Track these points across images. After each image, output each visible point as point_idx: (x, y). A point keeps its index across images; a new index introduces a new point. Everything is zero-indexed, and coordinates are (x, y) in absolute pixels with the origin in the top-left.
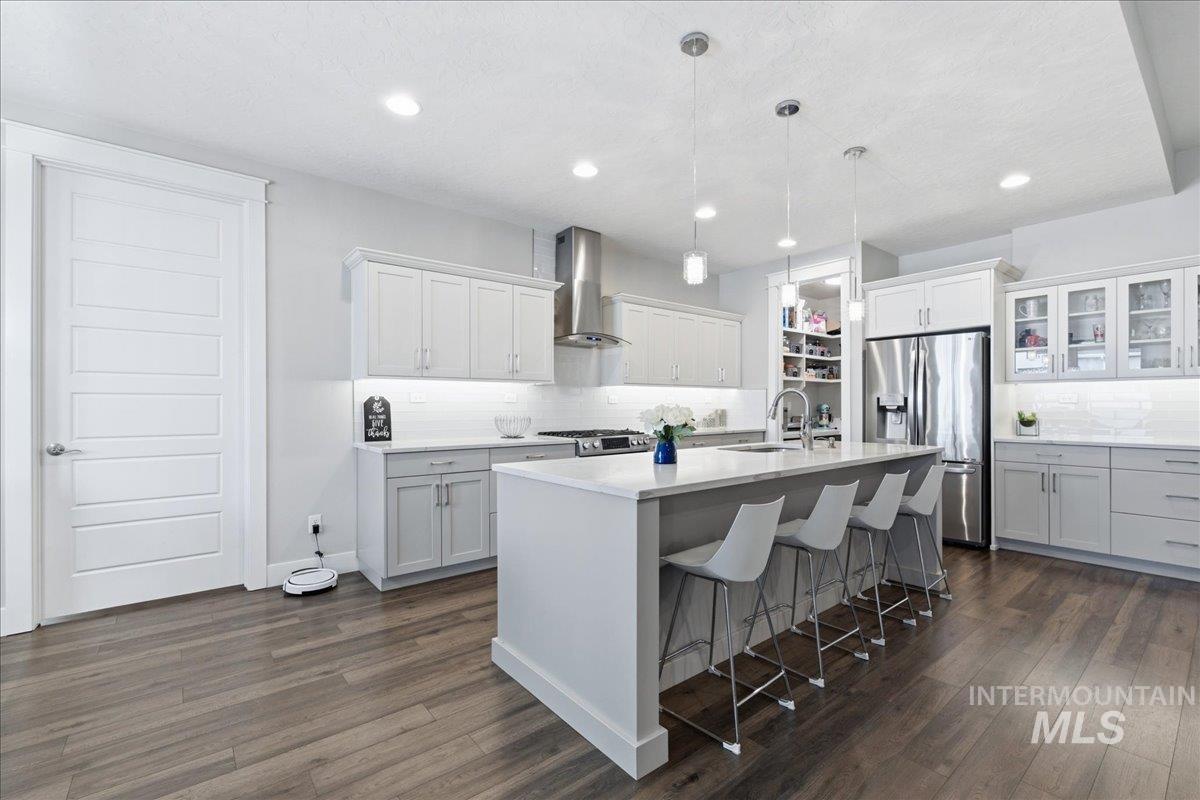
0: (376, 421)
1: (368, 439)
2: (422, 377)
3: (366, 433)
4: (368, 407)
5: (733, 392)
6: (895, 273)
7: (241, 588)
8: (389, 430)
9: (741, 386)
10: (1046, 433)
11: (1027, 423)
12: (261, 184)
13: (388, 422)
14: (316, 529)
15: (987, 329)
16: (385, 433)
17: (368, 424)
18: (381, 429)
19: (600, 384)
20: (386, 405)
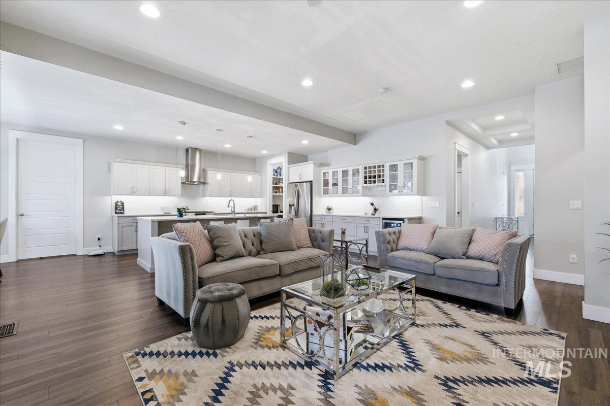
0: (119, 208)
1: (116, 213)
2: (133, 195)
3: (116, 211)
4: (116, 204)
5: (259, 199)
6: (307, 161)
7: (75, 255)
8: (124, 210)
9: (261, 197)
10: (335, 212)
11: (329, 209)
12: (82, 140)
13: (123, 208)
14: (99, 239)
15: (312, 182)
16: (122, 211)
17: (116, 209)
18: (121, 210)
19: (204, 196)
20: (123, 204)
